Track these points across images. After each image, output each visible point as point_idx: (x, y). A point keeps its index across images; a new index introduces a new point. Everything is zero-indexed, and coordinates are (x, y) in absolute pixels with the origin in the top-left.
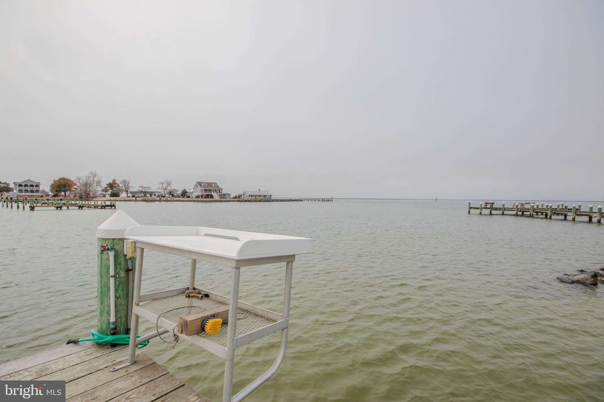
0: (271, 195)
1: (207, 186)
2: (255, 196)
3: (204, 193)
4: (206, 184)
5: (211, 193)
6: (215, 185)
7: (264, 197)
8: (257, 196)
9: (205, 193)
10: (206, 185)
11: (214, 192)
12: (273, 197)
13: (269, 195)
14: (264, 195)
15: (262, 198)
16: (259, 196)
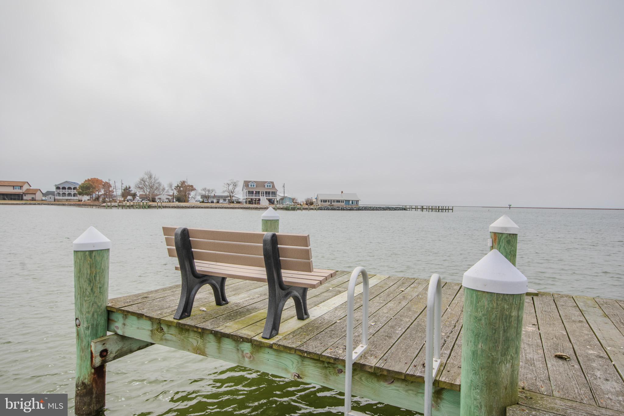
0: (358, 201)
1: (256, 186)
2: (331, 201)
3: (248, 196)
4: (255, 184)
5: (259, 196)
6: (269, 185)
7: (345, 203)
8: (334, 201)
9: (250, 196)
10: (254, 186)
11: (263, 196)
12: (361, 204)
13: (355, 201)
14: (345, 200)
15: (343, 204)
16: (338, 201)
